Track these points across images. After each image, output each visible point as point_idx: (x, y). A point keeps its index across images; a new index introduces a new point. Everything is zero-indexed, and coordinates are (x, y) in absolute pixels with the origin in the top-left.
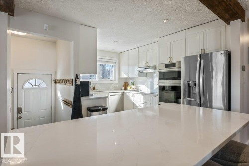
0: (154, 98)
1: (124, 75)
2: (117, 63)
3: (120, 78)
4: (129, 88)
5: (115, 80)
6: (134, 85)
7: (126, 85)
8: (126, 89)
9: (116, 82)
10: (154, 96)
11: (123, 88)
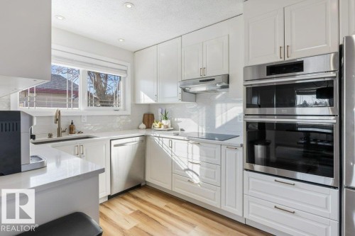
0: (230, 153)
1: (145, 99)
2: (129, 72)
3: (136, 105)
4: (156, 125)
5: (125, 110)
6: (166, 119)
7: (149, 120)
8: (149, 127)
9: (129, 112)
10: (229, 147)
11: (143, 126)
